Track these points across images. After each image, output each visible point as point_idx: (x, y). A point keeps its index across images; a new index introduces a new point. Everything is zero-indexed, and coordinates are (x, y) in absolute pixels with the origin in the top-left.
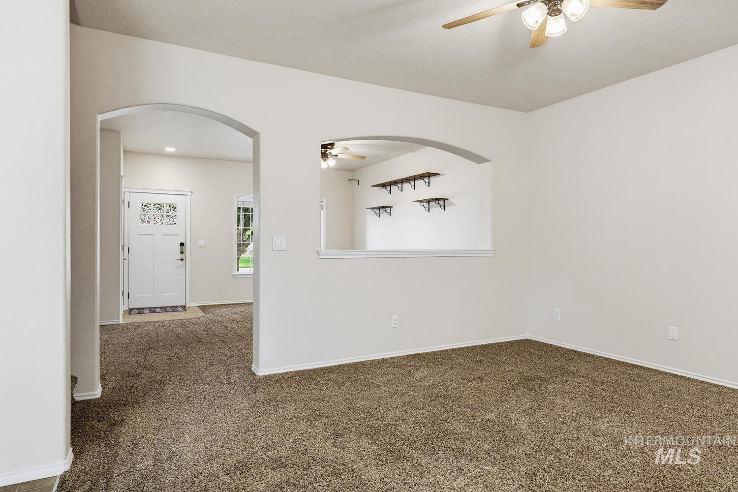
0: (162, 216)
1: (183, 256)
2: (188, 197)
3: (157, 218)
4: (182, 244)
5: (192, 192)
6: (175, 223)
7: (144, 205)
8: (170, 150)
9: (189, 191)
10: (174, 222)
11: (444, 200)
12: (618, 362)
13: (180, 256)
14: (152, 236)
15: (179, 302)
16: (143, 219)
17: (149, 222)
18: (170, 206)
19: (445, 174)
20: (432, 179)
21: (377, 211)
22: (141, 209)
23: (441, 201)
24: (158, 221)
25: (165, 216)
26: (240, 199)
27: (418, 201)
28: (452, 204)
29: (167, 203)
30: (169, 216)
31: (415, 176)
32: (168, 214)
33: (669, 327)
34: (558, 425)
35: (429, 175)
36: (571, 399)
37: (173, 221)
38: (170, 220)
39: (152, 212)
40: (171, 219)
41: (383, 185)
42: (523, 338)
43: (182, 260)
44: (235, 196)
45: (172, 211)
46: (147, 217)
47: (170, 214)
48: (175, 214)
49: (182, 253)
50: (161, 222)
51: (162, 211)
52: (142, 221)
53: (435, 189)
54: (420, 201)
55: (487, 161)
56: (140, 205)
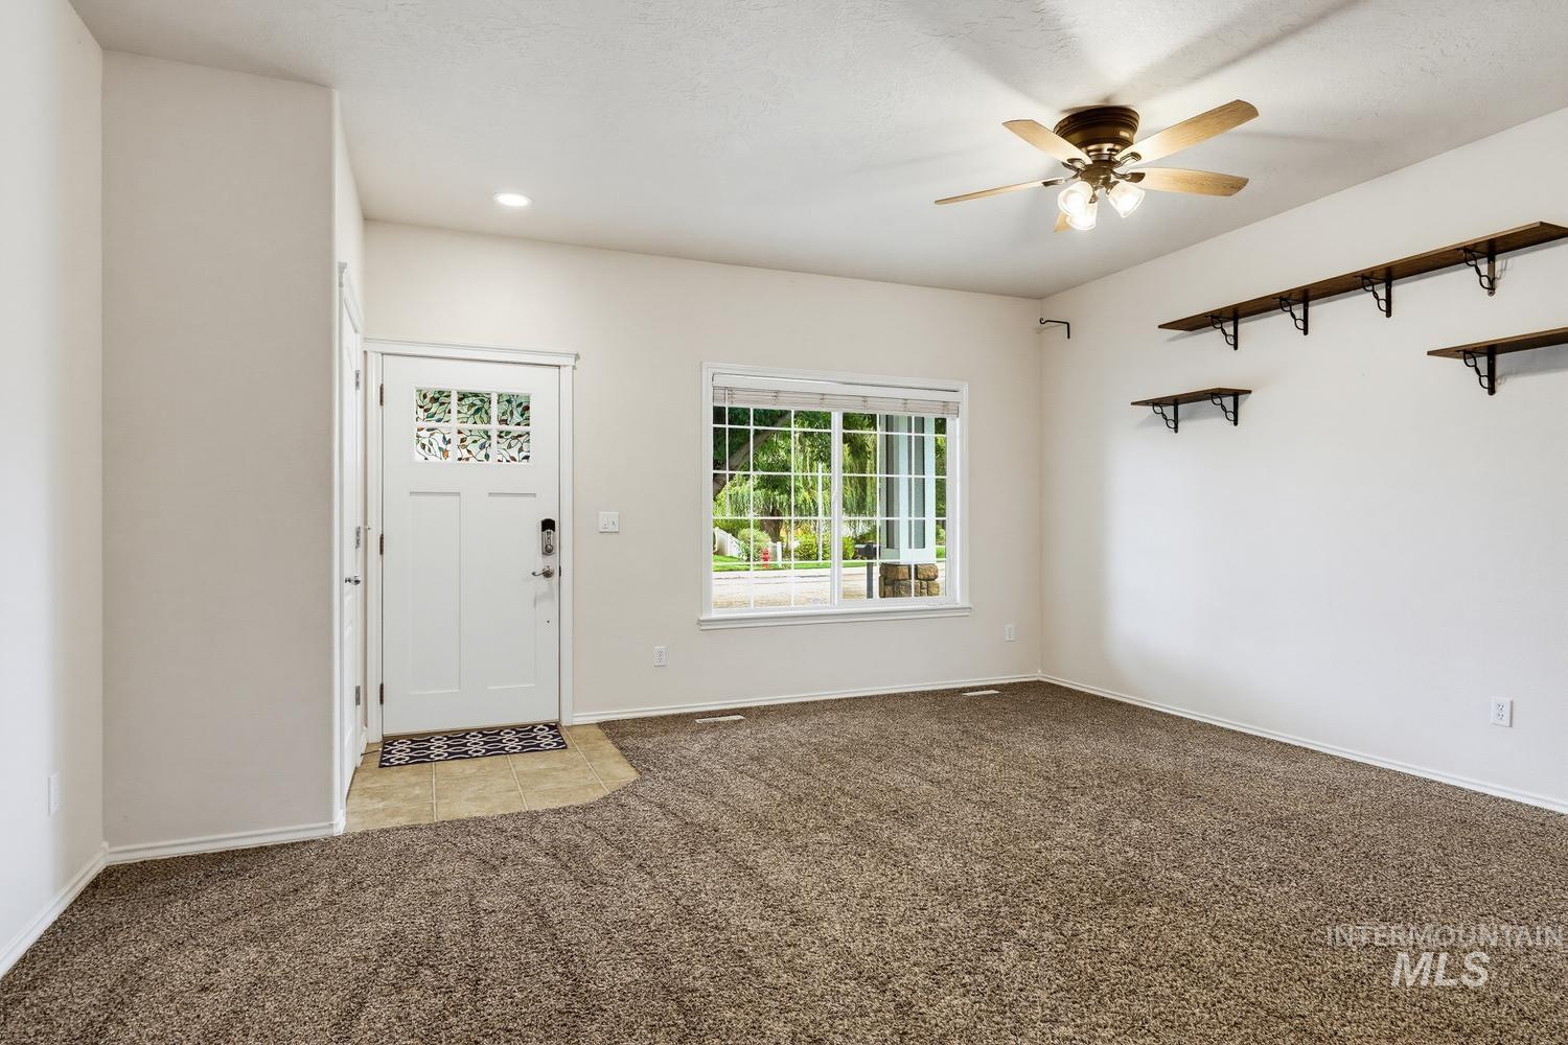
0: (486, 432)
1: (551, 562)
2: (566, 373)
3: (469, 440)
4: (548, 525)
5: (577, 357)
6: (527, 457)
7: (429, 396)
8: (513, 200)
9: (567, 354)
10: (523, 454)
13: (540, 564)
14: (456, 498)
15: (537, 712)
16: (426, 441)
17: (445, 452)
18: (509, 401)
22: (421, 411)
24: (474, 448)
25: (494, 435)
26: (720, 381)
29: (501, 391)
30: (508, 433)
32: (504, 427)
37: (521, 450)
38: (510, 447)
39: (454, 422)
40: (513, 442)
43: (547, 574)
44: (707, 375)
45: (517, 418)
46: (438, 437)
47: (511, 428)
48: (527, 429)
49: (548, 551)
50: (484, 452)
51: (484, 416)
52: (423, 446)
56: (415, 397)
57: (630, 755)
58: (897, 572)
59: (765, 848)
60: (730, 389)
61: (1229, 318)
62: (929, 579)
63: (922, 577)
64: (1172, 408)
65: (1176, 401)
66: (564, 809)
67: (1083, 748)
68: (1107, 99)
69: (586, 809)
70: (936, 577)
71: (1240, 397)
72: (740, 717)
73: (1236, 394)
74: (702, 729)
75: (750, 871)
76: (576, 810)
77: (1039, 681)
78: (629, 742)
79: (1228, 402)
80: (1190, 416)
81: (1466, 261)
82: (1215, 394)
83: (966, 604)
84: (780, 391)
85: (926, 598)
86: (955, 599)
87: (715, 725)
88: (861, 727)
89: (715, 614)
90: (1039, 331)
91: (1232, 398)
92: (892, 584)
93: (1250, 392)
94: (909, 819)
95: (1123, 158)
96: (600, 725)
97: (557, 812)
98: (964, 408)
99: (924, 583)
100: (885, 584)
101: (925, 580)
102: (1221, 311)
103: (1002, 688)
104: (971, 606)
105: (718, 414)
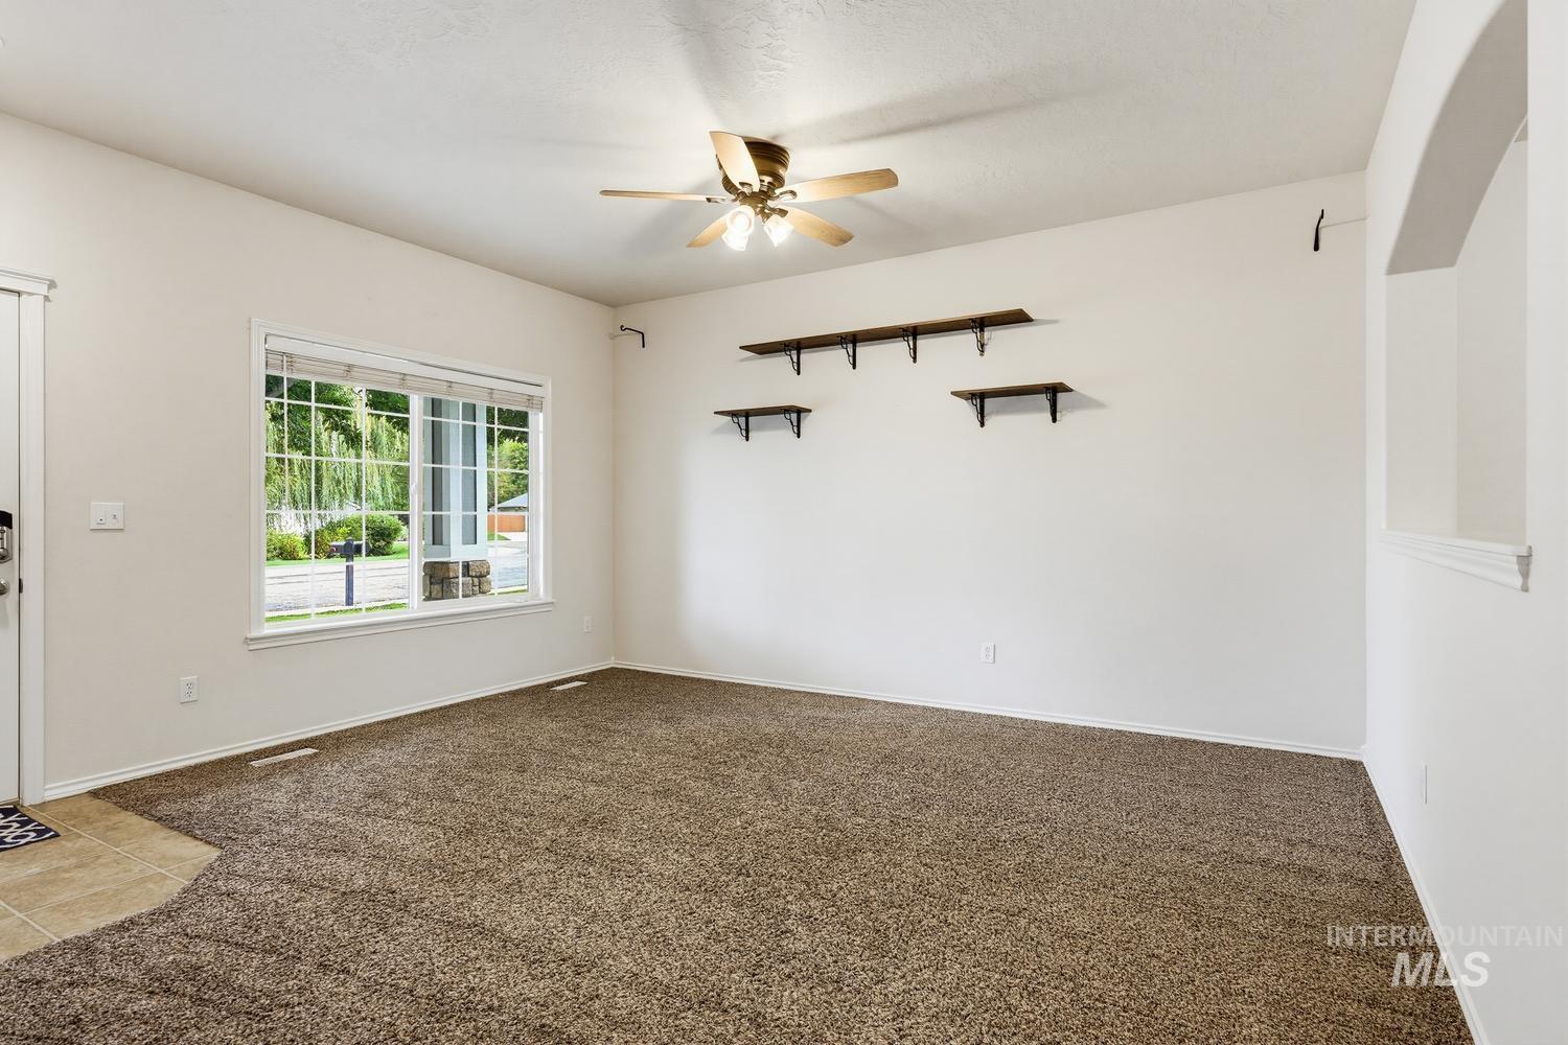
57: (185, 827)
58: (448, 570)
59: (472, 897)
60: (290, 356)
61: (796, 347)
62: (481, 576)
63: (474, 574)
64: (744, 419)
65: (747, 414)
66: (132, 921)
67: (704, 726)
68: (775, 138)
69: (167, 913)
70: (488, 573)
71: (802, 415)
72: (310, 751)
73: (799, 411)
74: (268, 774)
75: (479, 929)
76: (156, 916)
77: (612, 668)
78: (164, 808)
79: (794, 416)
80: (761, 428)
81: (972, 328)
82: (786, 410)
83: (550, 600)
84: (353, 365)
85: (480, 597)
86: (538, 595)
87: (286, 764)
88: (473, 738)
89: (269, 629)
90: (613, 337)
91: (795, 415)
92: (442, 582)
93: (810, 411)
94: (604, 824)
95: (781, 194)
96: (95, 794)
97: (122, 927)
98: (548, 403)
99: (476, 580)
100: (431, 583)
101: (477, 575)
102: (790, 342)
103: (590, 678)
104: (554, 600)
105: (273, 384)
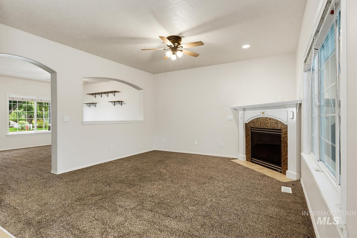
11: (122, 102)
12: (182, 153)
19: (121, 92)
20: (116, 93)
21: (89, 105)
23: (121, 102)
27: (110, 102)
28: (125, 103)
31: (108, 92)
33: (195, 141)
34: (174, 170)
35: (115, 92)
36: (174, 163)
41: (92, 94)
42: (153, 150)
53: (117, 98)
54: (111, 102)
55: (141, 89)
